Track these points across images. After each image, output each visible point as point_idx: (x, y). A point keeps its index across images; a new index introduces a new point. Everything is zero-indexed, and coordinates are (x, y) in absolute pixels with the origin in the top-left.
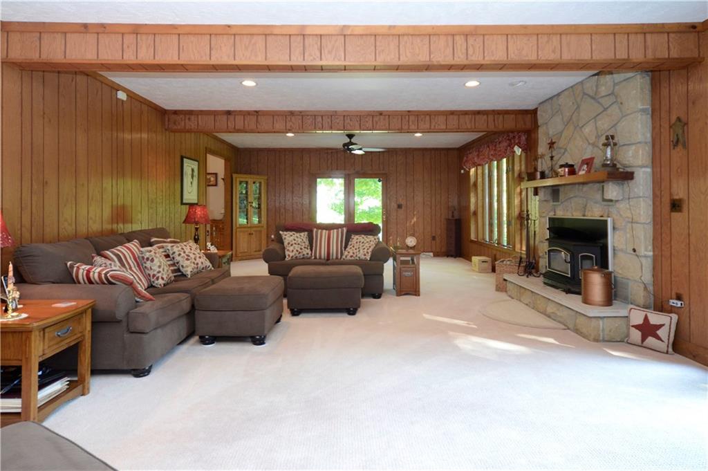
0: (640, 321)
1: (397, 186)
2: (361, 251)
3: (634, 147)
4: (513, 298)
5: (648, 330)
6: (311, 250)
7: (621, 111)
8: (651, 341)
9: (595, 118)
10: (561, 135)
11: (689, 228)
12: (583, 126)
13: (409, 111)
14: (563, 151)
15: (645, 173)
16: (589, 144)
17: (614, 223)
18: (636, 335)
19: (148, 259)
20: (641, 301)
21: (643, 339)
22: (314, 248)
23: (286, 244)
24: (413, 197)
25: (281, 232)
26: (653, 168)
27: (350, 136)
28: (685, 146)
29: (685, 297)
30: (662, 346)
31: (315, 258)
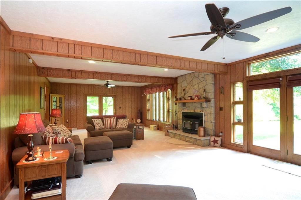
0: (213, 140)
1: (119, 100)
2: (124, 125)
3: (210, 93)
4: (172, 137)
5: (215, 142)
6: (104, 126)
7: (206, 83)
8: (216, 144)
9: (198, 83)
10: (186, 87)
11: (224, 115)
12: (194, 85)
13: (139, 75)
14: (187, 92)
15: (213, 100)
16: (196, 91)
17: (204, 114)
18: (212, 143)
19: (58, 133)
20: (212, 134)
21: (214, 144)
22: (105, 125)
23: (95, 124)
24: (125, 104)
25: (92, 119)
26: (215, 99)
27: (108, 82)
28: (224, 94)
29: (223, 132)
30: (218, 145)
31: (106, 129)
